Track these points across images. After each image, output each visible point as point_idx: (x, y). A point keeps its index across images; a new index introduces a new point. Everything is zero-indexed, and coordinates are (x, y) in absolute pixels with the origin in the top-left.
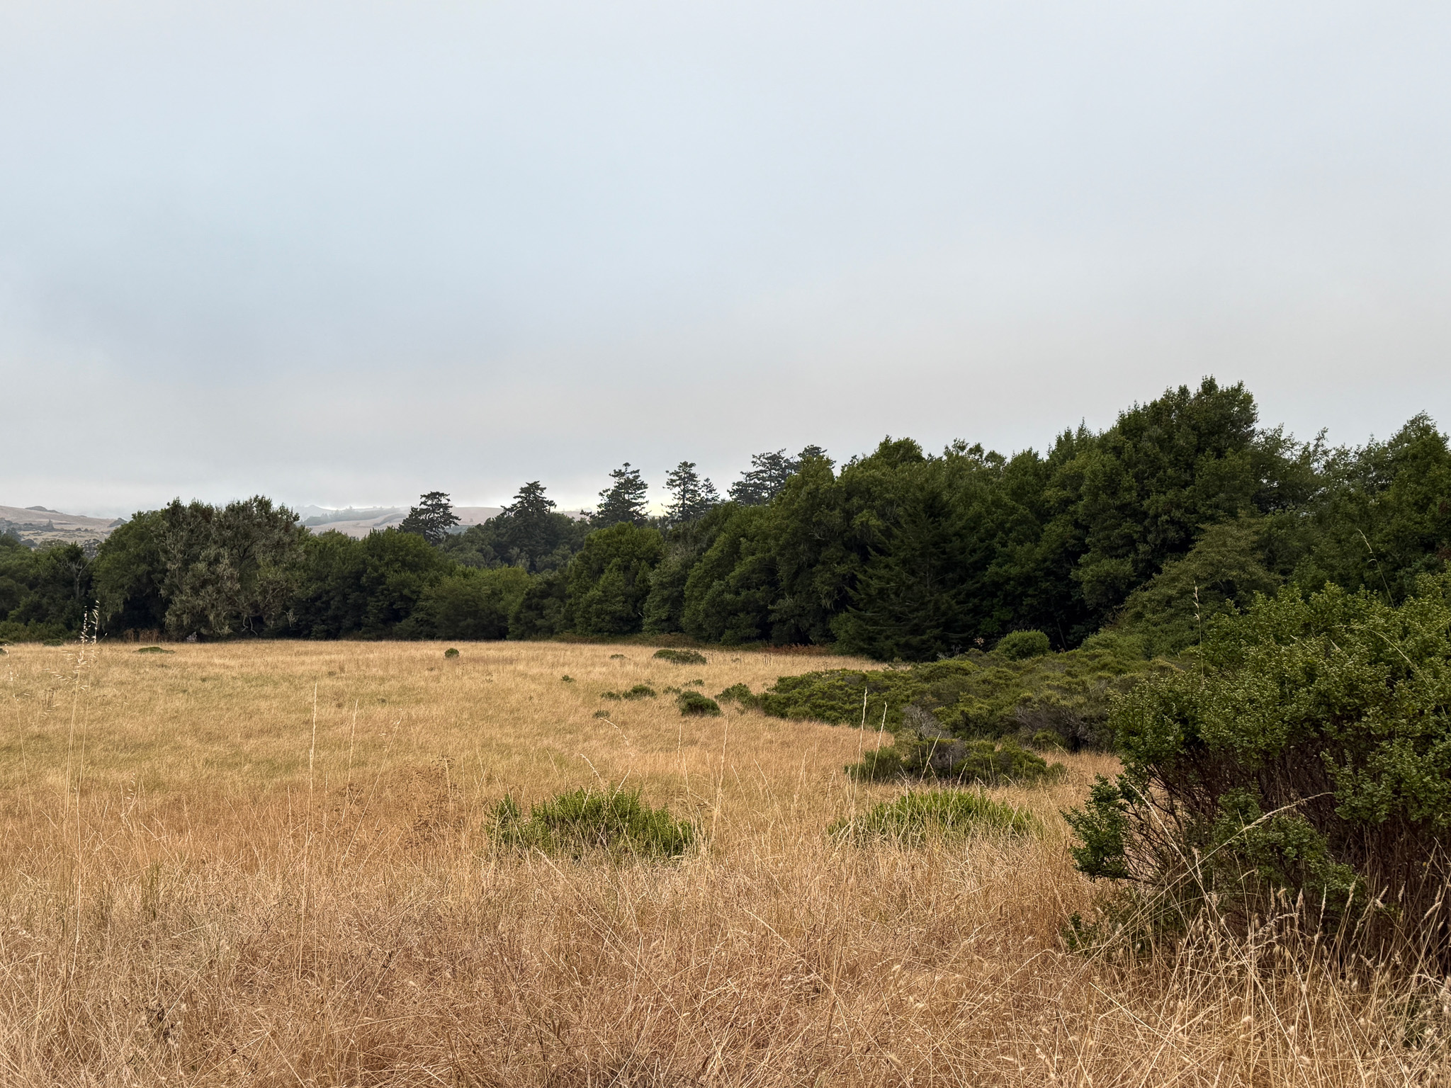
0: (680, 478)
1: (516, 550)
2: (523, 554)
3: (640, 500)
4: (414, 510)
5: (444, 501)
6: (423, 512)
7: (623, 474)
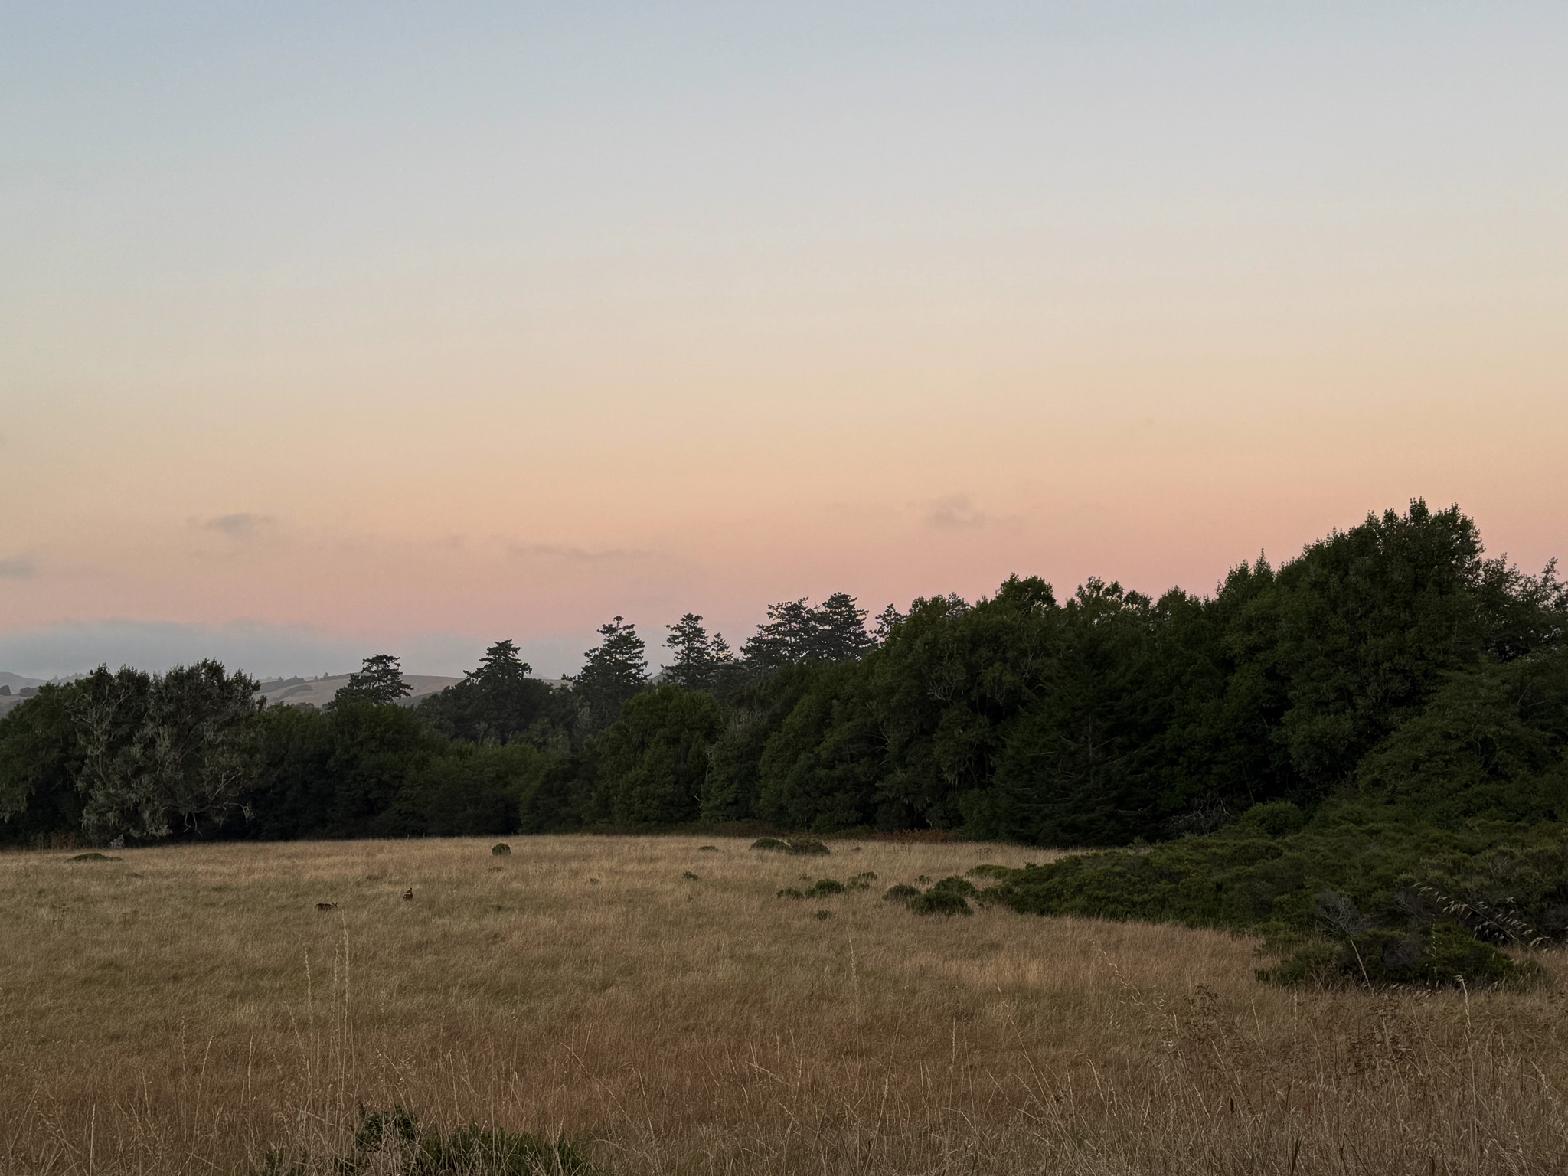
0: (684, 634)
1: (484, 725)
2: (492, 730)
3: (636, 661)
4: (353, 677)
5: (392, 666)
6: (365, 680)
7: (615, 630)
